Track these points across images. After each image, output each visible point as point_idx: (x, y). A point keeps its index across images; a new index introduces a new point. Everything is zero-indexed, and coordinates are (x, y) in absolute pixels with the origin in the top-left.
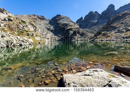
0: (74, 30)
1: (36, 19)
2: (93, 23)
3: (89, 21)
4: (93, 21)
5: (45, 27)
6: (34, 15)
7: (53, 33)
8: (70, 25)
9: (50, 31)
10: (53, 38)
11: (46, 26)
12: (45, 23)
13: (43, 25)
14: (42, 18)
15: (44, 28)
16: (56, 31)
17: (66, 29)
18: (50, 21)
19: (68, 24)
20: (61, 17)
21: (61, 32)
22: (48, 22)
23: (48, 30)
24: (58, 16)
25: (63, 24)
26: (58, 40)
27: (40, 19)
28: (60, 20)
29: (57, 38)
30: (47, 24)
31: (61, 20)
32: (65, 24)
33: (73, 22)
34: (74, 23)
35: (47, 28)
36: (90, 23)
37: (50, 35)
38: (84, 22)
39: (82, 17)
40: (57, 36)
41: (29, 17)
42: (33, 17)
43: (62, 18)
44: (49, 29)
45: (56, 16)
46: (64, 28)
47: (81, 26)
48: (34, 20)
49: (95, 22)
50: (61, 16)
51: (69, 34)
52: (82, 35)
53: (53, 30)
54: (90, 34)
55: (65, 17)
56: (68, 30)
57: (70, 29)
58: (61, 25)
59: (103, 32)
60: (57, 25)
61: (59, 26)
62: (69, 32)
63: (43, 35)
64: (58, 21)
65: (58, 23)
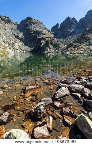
0: (47, 39)
2: (69, 33)
3: (66, 30)
4: (69, 30)
5: (12, 34)
7: (23, 42)
8: (44, 33)
9: (18, 39)
10: (22, 49)
11: (14, 32)
12: (11, 27)
13: (9, 30)
14: (7, 21)
15: (10, 34)
16: (26, 40)
17: (38, 38)
18: (18, 25)
19: (40, 31)
21: (33, 41)
22: (15, 27)
24: (29, 19)
25: (35, 31)
26: (29, 52)
27: (5, 21)
28: (31, 25)
29: (29, 49)
30: (15, 30)
31: (33, 26)
32: (37, 31)
34: (49, 31)
35: (15, 35)
36: (67, 32)
37: (19, 44)
38: (60, 31)
39: (58, 24)
40: (28, 47)
43: (34, 23)
44: (17, 37)
45: (26, 19)
47: (56, 35)
49: (71, 32)
50: (32, 20)
51: (41, 44)
52: (55, 46)
53: (22, 38)
54: (64, 45)
55: (37, 22)
56: (40, 40)
57: (42, 38)
58: (32, 32)
59: (75, 44)
60: (27, 32)
61: (30, 33)
62: (41, 42)
63: (10, 44)
64: (29, 26)
65: (28, 29)
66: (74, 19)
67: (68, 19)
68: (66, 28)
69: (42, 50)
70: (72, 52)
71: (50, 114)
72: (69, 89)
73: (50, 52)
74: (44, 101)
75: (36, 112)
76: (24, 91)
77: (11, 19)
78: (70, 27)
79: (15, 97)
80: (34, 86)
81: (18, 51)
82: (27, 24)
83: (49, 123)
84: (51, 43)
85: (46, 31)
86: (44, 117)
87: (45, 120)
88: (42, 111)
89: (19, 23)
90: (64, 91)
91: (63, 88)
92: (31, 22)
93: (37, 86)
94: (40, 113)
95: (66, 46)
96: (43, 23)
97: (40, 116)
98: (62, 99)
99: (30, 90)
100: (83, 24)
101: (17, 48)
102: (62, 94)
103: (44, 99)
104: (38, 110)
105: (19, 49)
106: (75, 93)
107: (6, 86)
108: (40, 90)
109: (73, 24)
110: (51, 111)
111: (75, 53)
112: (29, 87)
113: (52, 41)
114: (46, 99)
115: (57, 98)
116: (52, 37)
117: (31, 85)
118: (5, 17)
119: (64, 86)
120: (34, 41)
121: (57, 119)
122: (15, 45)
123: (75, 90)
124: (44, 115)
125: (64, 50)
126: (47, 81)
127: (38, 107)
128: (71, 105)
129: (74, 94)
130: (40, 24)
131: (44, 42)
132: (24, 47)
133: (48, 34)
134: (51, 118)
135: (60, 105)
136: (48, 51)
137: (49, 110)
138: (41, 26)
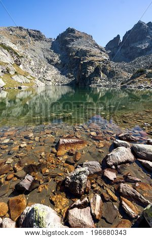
0: (97, 64)
1: (24, 37)
2: (139, 51)
3: (132, 45)
4: (140, 46)
5: (43, 57)
6: (21, 28)
7: (59, 69)
8: (92, 53)
9: (52, 65)
11: (46, 53)
12: (43, 46)
13: (39, 51)
15: (41, 58)
16: (64, 66)
17: (82, 62)
18: (53, 43)
19: (87, 51)
20: (76, 34)
21: (73, 68)
22: (49, 45)
24: (70, 31)
25: (78, 52)
26: (67, 85)
27: (34, 37)
28: (73, 41)
29: (67, 81)
30: (48, 51)
31: (75, 42)
32: (82, 50)
33: (98, 48)
34: (101, 50)
35: (47, 58)
36: (134, 50)
37: (53, 72)
38: (122, 48)
39: (118, 36)
40: (66, 77)
41: (11, 33)
42: (18, 32)
43: (77, 38)
44: (50, 62)
45: (65, 32)
46: (80, 59)
47: (112, 56)
48: (22, 40)
49: (144, 48)
50: (74, 33)
51: (86, 72)
52: (111, 75)
53: (58, 63)
54: (126, 74)
55: (82, 35)
56: (86, 65)
57: (90, 61)
58: (74, 53)
59: (148, 71)
60: (66, 54)
61: (71, 54)
62: (86, 68)
63: (40, 72)
64: (69, 44)
65: (68, 48)
68: (134, 42)
69: (88, 82)
70: (143, 85)
71: (96, 190)
72: (134, 151)
73: (101, 86)
74: (87, 165)
75: (73, 182)
76: (57, 146)
77: (43, 34)
78: (142, 39)
79: (43, 154)
80: (73, 140)
81: (51, 83)
82: (66, 40)
83: (95, 205)
84: (104, 71)
85: (96, 49)
86: (86, 193)
87: (88, 198)
88: (83, 182)
89: (54, 39)
90: (123, 153)
91: (122, 149)
92: (73, 36)
93: (77, 140)
94: (81, 186)
95: (130, 75)
96: (92, 37)
97: (80, 190)
98: (119, 166)
99: (67, 145)
102: (119, 159)
103: (86, 162)
104: (77, 179)
105: (53, 80)
106: (146, 160)
107: (31, 135)
108: (81, 147)
109: (147, 33)
110: (99, 185)
111: (148, 88)
112: (65, 140)
113: (105, 66)
114: (91, 163)
115: (110, 163)
116: (106, 60)
117: (67, 137)
118: (35, 31)
119: (123, 146)
120: (76, 68)
121: (108, 201)
122: (48, 74)
123: (144, 155)
124: (87, 191)
125: (127, 81)
126: (93, 134)
127: (77, 175)
128: (137, 181)
129: (144, 161)
130: (87, 38)
131: (91, 69)
132: (60, 77)
133: (99, 55)
134: (99, 198)
135: (116, 177)
136: (97, 83)
137: (96, 182)
138: (88, 42)
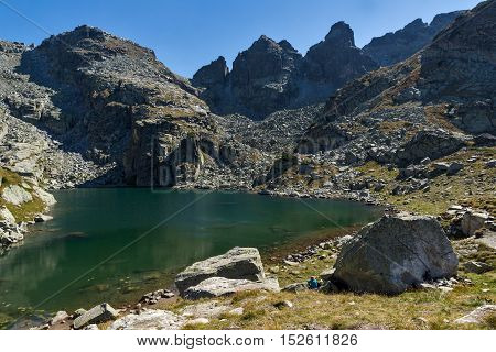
2: (273, 96)
3: (257, 82)
4: (273, 86)
7: (54, 135)
8: (163, 96)
9: (28, 120)
10: (54, 172)
16: (72, 126)
17: (139, 122)
19: (146, 91)
20: (107, 42)
21: (109, 132)
23: (19, 116)
24: (83, 33)
25: (118, 89)
28: (98, 58)
29: (88, 171)
30: (7, 77)
31: (106, 62)
32: (130, 87)
33: (175, 81)
34: (183, 86)
35: (6, 101)
36: (263, 92)
37: (32, 149)
38: (234, 85)
39: (221, 59)
40: (86, 158)
43: (110, 52)
44: (20, 111)
46: (129, 111)
47: (217, 104)
50: (102, 40)
51: (157, 151)
52: (224, 157)
53: (50, 117)
55: (126, 47)
56: (154, 131)
57: (164, 122)
58: (106, 92)
59: (301, 157)
60: (76, 90)
61: (95, 94)
62: (156, 140)
64: (86, 64)
65: (83, 76)
66: (284, 44)
67: (263, 43)
68: (258, 77)
78: (275, 73)
84: (207, 146)
85: (172, 86)
89: (32, 46)
92: (98, 48)
96: (153, 53)
100: (323, 66)
101: (28, 166)
105: (39, 173)
109: (284, 62)
113: (205, 135)
116: (201, 114)
120: (118, 132)
122: (18, 154)
130: (141, 56)
131: (170, 142)
133: (183, 101)
138: (144, 66)
